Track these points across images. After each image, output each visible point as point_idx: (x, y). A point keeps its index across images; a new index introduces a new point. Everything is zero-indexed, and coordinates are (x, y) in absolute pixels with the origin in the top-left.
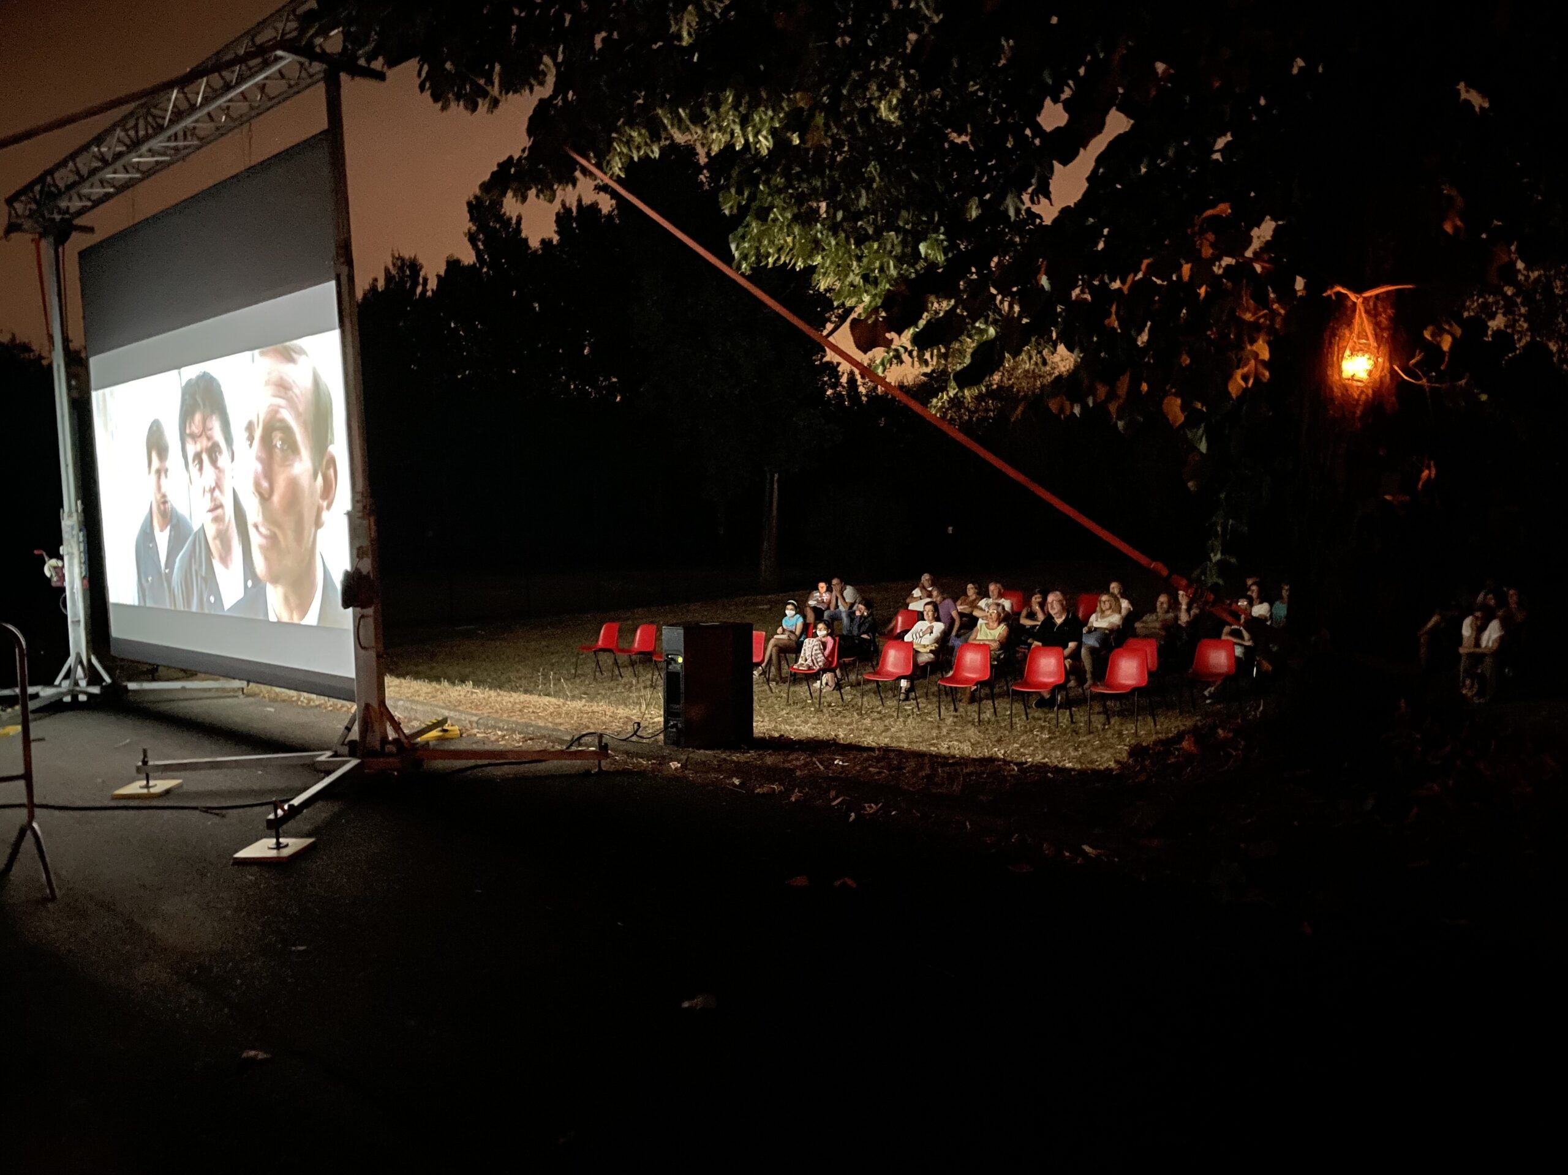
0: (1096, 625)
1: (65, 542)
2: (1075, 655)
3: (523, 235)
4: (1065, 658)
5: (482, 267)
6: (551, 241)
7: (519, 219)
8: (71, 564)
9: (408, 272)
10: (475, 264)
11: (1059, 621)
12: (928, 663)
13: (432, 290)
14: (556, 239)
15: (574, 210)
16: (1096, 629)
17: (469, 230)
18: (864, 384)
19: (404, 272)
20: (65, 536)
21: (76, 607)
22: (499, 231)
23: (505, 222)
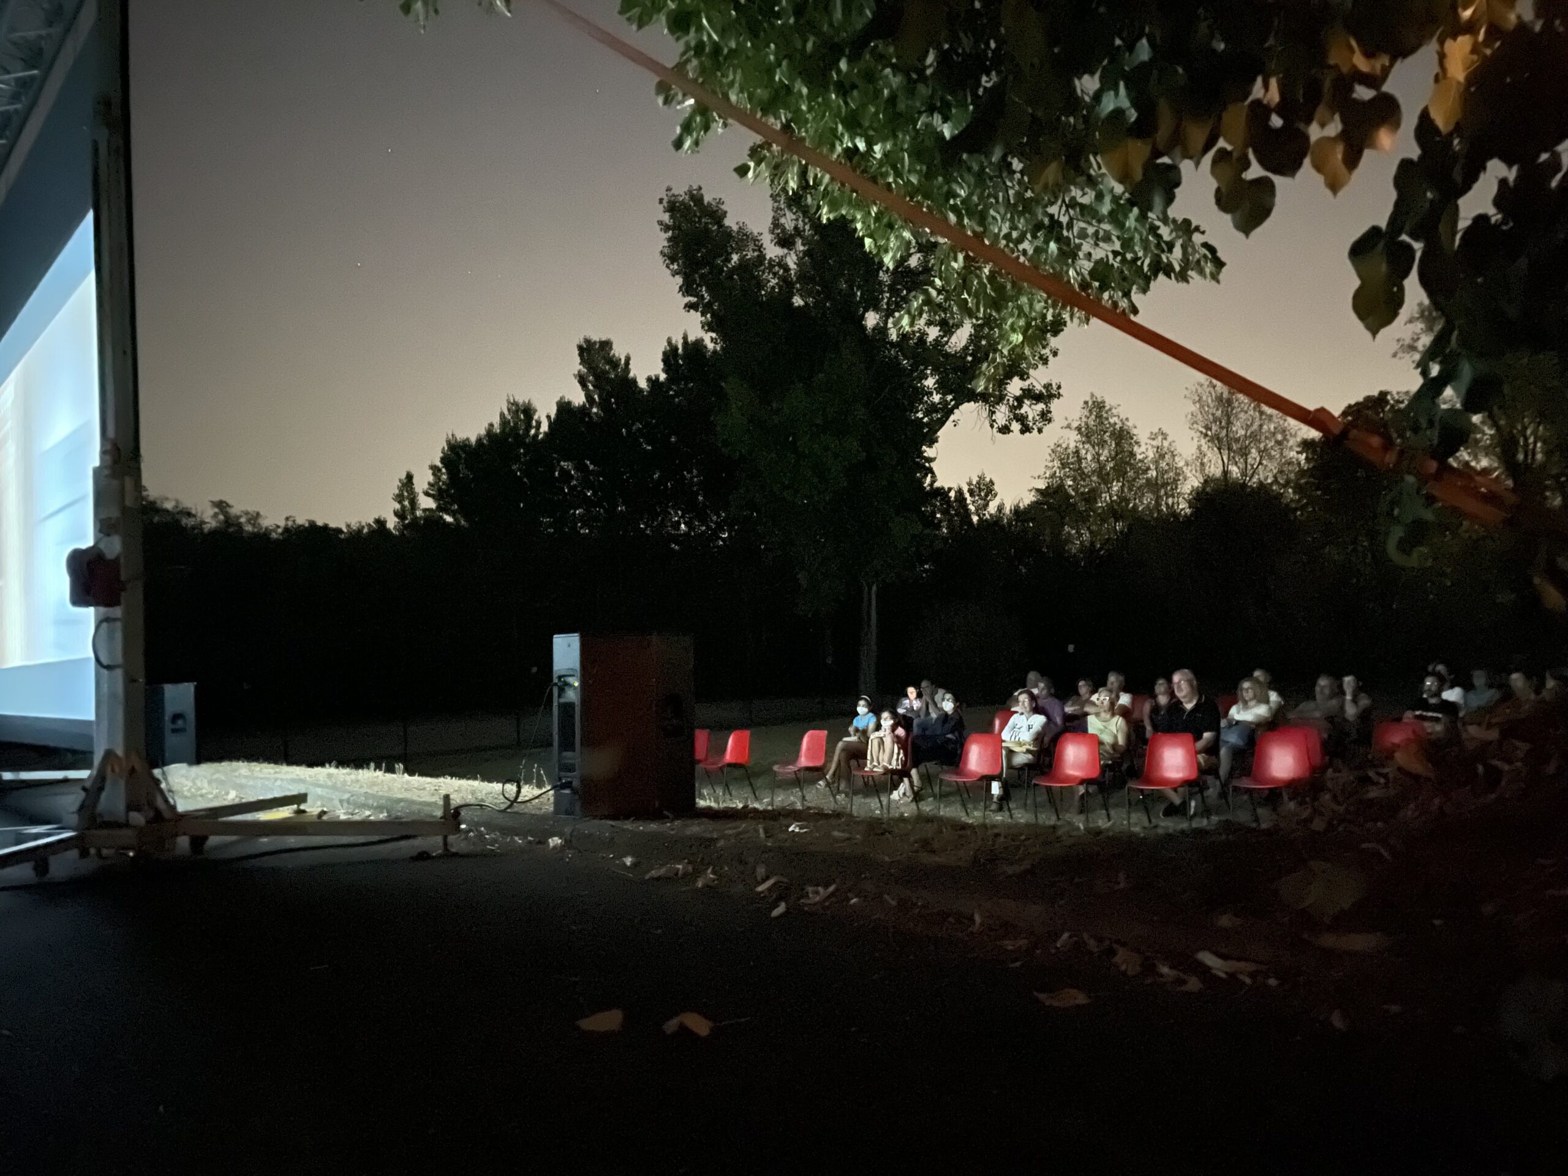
0: (1238, 717)
2: (1212, 749)
3: (631, 375)
4: (1197, 753)
5: (591, 407)
6: (657, 378)
7: (628, 359)
9: (522, 417)
10: (584, 405)
11: (1189, 706)
12: (1026, 765)
13: (544, 433)
14: (663, 377)
15: (680, 347)
16: (1238, 722)
17: (579, 371)
18: (974, 502)
19: (518, 416)
22: (608, 372)
23: (614, 363)
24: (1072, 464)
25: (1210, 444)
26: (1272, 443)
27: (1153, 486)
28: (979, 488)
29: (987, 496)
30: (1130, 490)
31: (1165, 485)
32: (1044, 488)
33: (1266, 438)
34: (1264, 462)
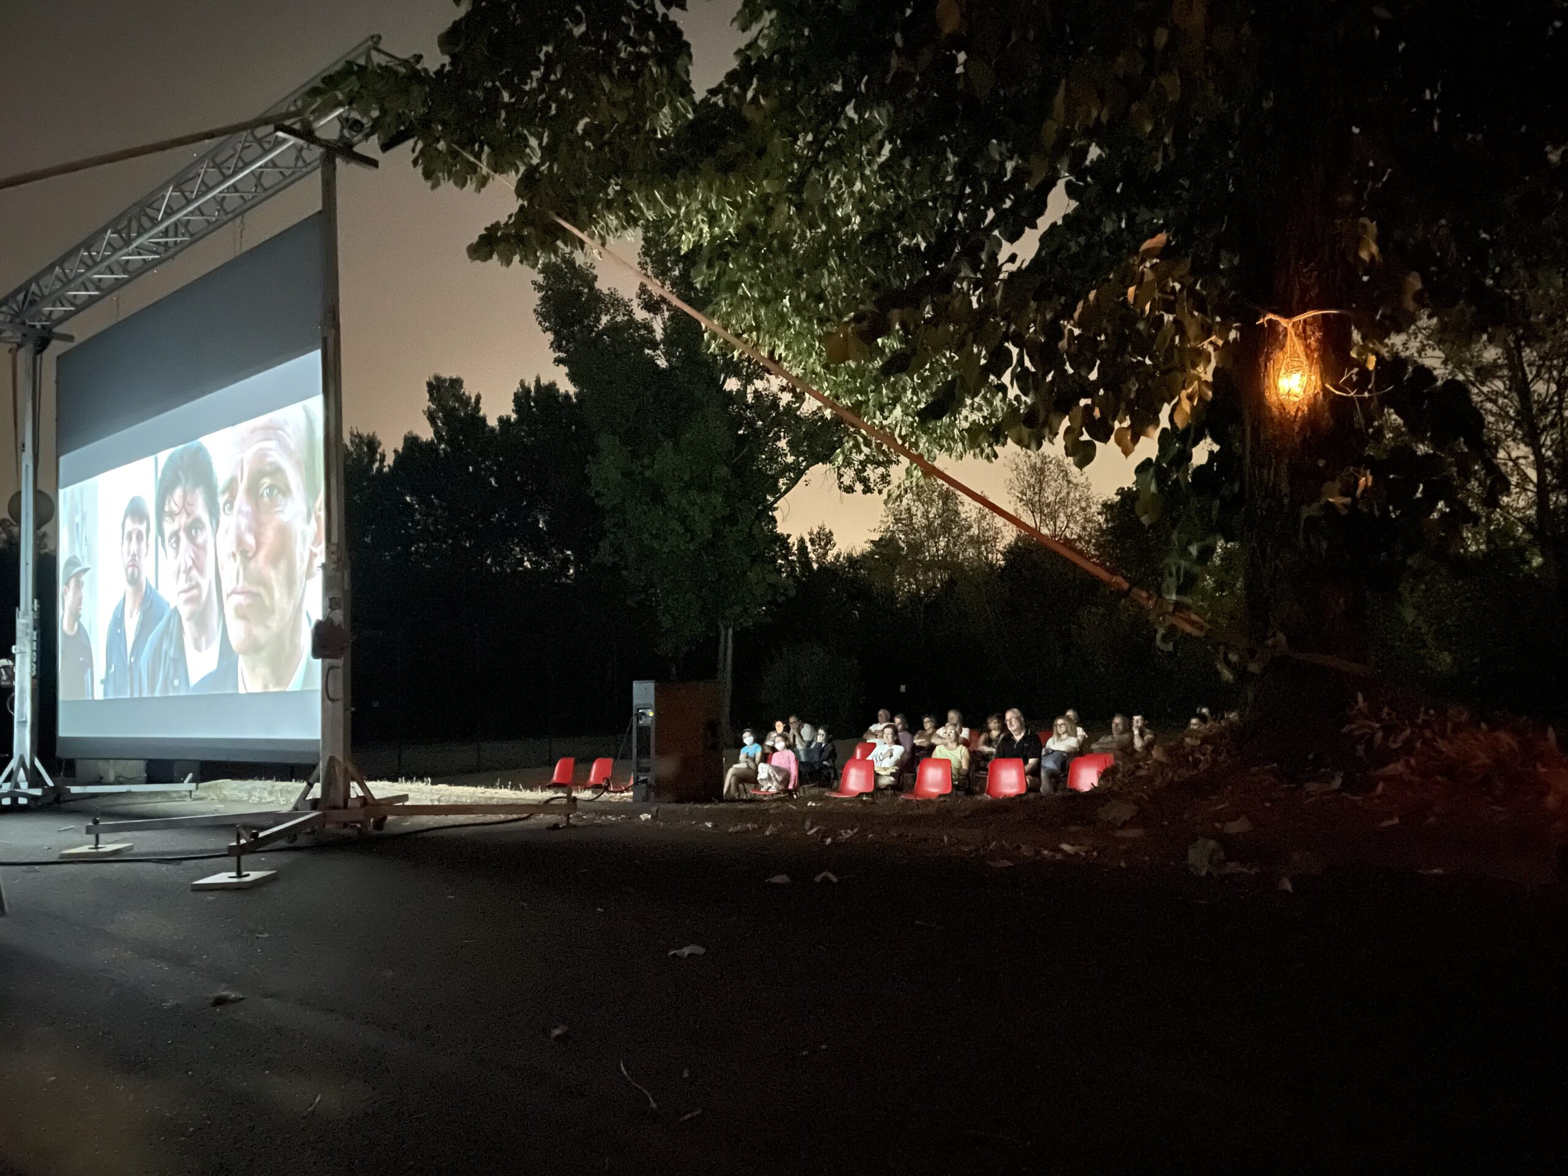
0: (1054, 748)
1: (18, 641)
3: (481, 414)
4: (1026, 773)
5: (439, 444)
6: (509, 418)
7: (478, 398)
8: (23, 663)
9: (365, 449)
10: (432, 440)
11: (1018, 738)
13: (389, 466)
14: (514, 417)
15: (532, 389)
16: (1053, 751)
17: (429, 408)
18: (814, 551)
19: (362, 449)
20: (19, 634)
21: (23, 709)
22: (458, 410)
23: (464, 401)
24: (904, 519)
25: (1025, 508)
26: (1078, 509)
27: (975, 542)
28: (820, 538)
29: (826, 545)
30: (955, 545)
31: (985, 542)
32: (877, 539)
33: (1072, 504)
34: (1071, 525)
